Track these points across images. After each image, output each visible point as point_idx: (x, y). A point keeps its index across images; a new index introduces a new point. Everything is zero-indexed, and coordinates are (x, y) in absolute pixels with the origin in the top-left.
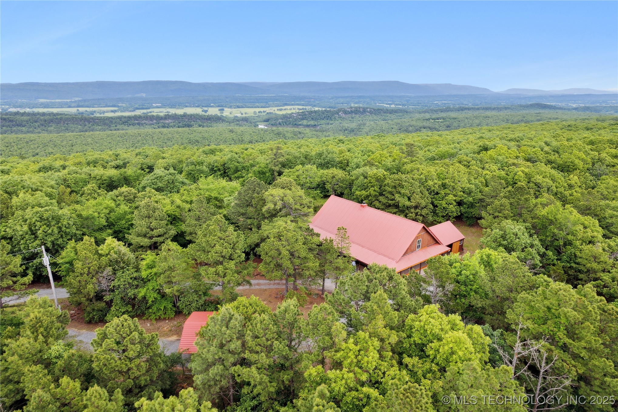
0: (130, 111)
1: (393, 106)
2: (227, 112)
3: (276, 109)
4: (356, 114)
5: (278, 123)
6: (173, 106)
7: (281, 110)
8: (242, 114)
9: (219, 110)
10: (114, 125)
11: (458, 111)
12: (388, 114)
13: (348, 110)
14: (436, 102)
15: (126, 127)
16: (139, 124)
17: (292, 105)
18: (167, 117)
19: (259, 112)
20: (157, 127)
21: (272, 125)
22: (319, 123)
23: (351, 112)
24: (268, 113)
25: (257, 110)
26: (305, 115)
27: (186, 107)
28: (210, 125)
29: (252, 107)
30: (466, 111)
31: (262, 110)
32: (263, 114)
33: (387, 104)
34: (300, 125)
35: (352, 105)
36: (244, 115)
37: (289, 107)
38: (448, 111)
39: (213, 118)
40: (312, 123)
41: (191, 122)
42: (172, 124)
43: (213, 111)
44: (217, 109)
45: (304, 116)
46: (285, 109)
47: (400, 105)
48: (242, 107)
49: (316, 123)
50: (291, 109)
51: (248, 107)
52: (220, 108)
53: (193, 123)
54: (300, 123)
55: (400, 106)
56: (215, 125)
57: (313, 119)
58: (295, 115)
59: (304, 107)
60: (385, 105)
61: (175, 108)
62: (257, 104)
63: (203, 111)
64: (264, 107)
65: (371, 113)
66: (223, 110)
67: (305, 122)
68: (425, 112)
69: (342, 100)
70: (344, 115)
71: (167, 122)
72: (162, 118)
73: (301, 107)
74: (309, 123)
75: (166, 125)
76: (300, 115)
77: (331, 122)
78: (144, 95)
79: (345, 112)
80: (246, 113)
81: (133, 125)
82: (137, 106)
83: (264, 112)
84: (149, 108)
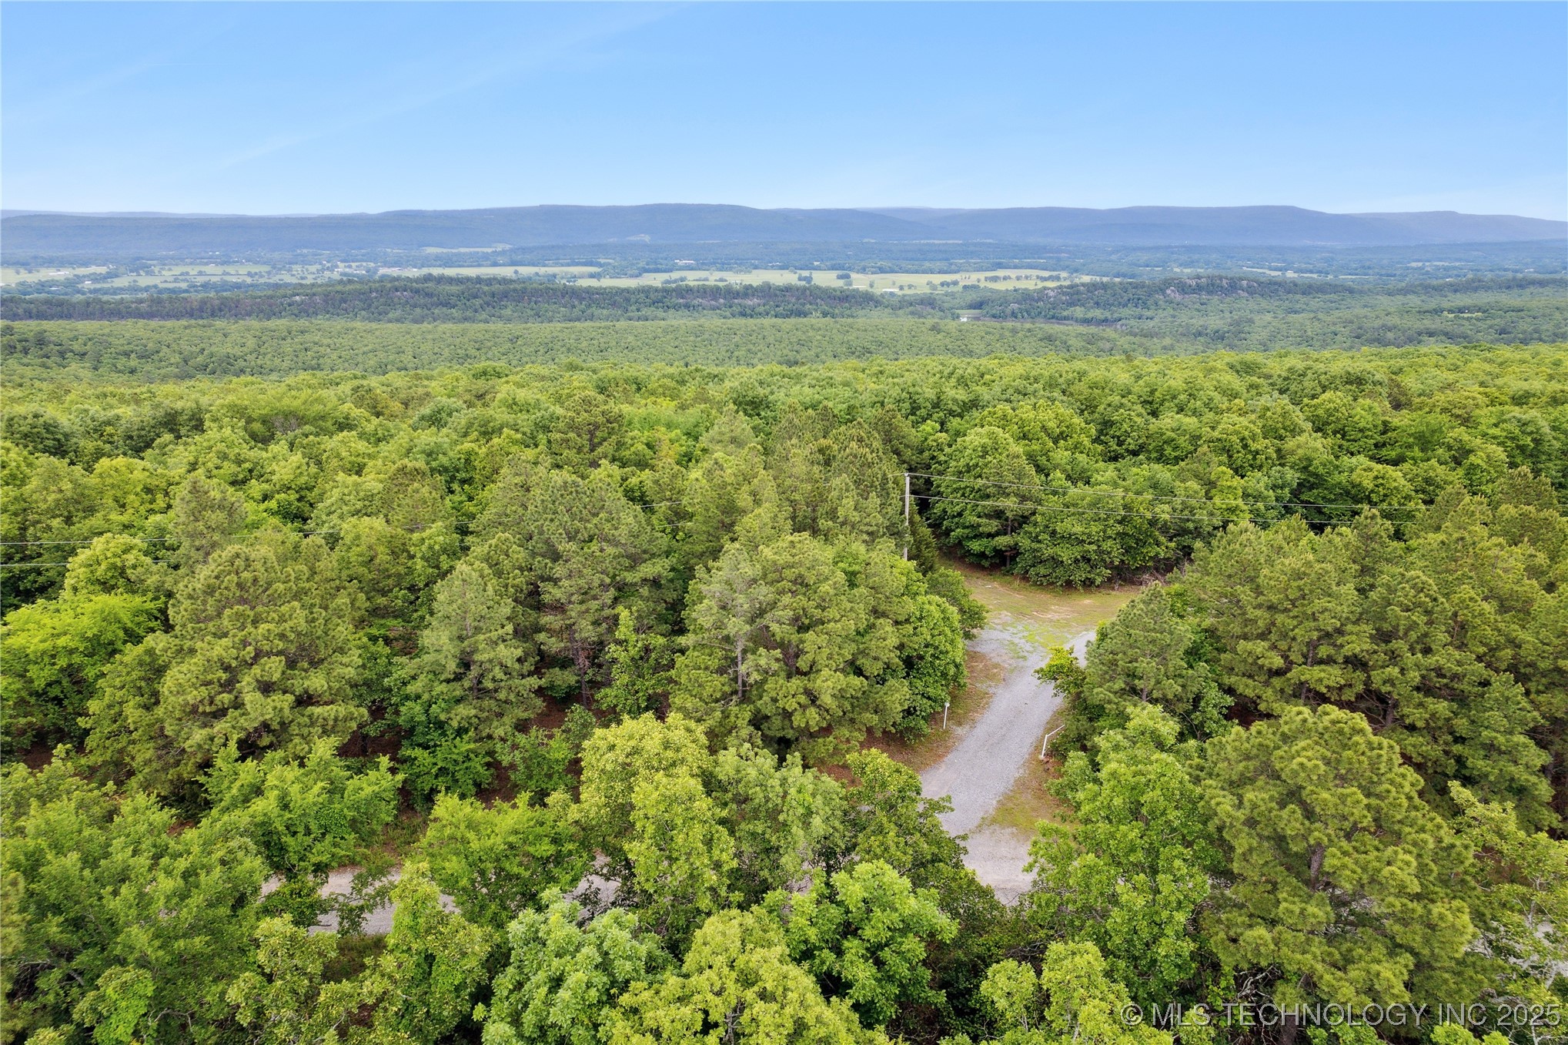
0: (632, 276)
1: (1290, 274)
2: (860, 282)
3: (982, 275)
4: (1210, 293)
5: (1008, 311)
6: (724, 266)
7: (995, 279)
8: (901, 288)
9: (840, 277)
10: (634, 308)
11: (1508, 288)
12: (1298, 297)
13: (1189, 282)
14: (1414, 265)
15: (660, 313)
16: (687, 306)
17: (1016, 267)
18: (748, 291)
19: (942, 284)
20: (728, 314)
21: (994, 316)
22: (1116, 315)
23: (1199, 289)
24: (965, 287)
25: (937, 279)
26: (1078, 293)
27: (756, 268)
28: (848, 312)
29: (917, 272)
30: (1532, 289)
31: (949, 278)
32: (952, 289)
33: (1270, 269)
34: (1066, 318)
35: (1177, 270)
36: (907, 291)
37: (1012, 273)
38: (1476, 290)
40: (1098, 313)
41: (804, 305)
42: (761, 309)
43: (826, 279)
44: (834, 274)
45: (1074, 295)
46: (1005, 278)
47: (1311, 272)
48: (892, 271)
49: (1108, 315)
50: (1018, 278)
51: (907, 272)
52: (840, 272)
53: (808, 306)
54: (1065, 313)
55: (1315, 276)
56: (861, 312)
57: (1097, 304)
58: (1051, 294)
59: (1054, 273)
60: (1268, 272)
61: (731, 269)
62: (927, 264)
63: (800, 279)
64: (946, 272)
65: (1251, 291)
66: (848, 277)
67: (1079, 312)
68: (1404, 292)
69: (1144, 257)
70: (1178, 297)
71: (749, 303)
72: (738, 293)
73: (1046, 274)
74: (1090, 315)
75: (749, 312)
76: (1064, 294)
77: (1149, 313)
78: (647, 238)
79: (1183, 288)
80: (910, 287)
81: (677, 307)
82: (642, 264)
83: (955, 283)
84: (670, 271)
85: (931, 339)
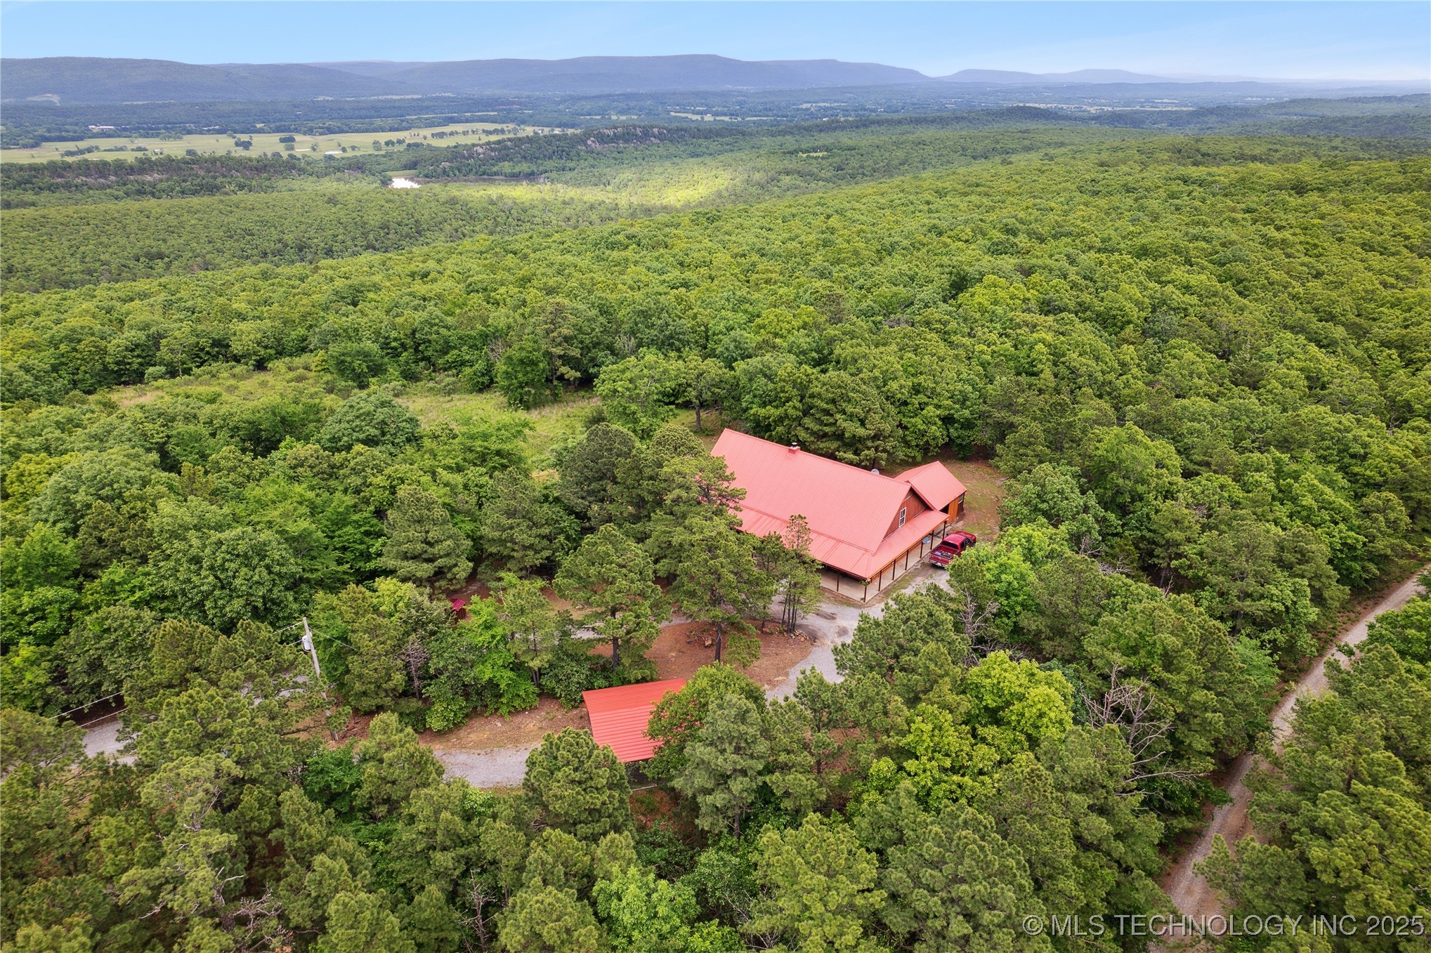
1: (709, 118)
2: (303, 146)
3: (427, 132)
4: (627, 141)
5: (439, 170)
6: (150, 130)
7: (441, 135)
8: (344, 150)
9: (282, 140)
11: (857, 127)
12: (700, 141)
13: (607, 132)
14: (804, 106)
15: (29, 196)
16: (67, 186)
17: (467, 121)
18: (145, 165)
19: (387, 144)
20: (121, 193)
21: (426, 176)
22: (541, 168)
23: (615, 138)
24: (409, 145)
25: (383, 137)
26: (506, 148)
27: (189, 132)
28: (267, 183)
29: (367, 131)
30: (873, 128)
31: (394, 136)
32: (397, 148)
33: (694, 113)
34: (496, 174)
35: (614, 117)
36: (350, 154)
37: (459, 128)
38: (835, 129)
39: (272, 166)
40: (525, 167)
41: (215, 178)
42: (164, 185)
43: (266, 144)
44: (275, 138)
45: (503, 151)
46: (452, 134)
47: (725, 115)
48: (341, 131)
49: (534, 168)
50: (465, 133)
51: (358, 131)
52: (283, 135)
53: (220, 180)
54: (495, 169)
55: (726, 119)
56: (281, 183)
57: (524, 157)
58: (480, 150)
59: (499, 127)
60: (690, 116)
61: (157, 135)
62: (378, 122)
63: (237, 144)
64: (397, 130)
65: (661, 137)
66: (292, 140)
67: (506, 167)
68: (783, 133)
69: (588, 106)
70: (598, 147)
71: (149, 178)
72: (132, 168)
73: (490, 127)
74: (517, 170)
75: (148, 189)
76: (492, 150)
77: (572, 165)
78: (55, 99)
79: (602, 139)
80: (353, 148)
81: (52, 188)
82: (41, 131)
83: (400, 142)
84: (81, 139)
85: (323, 213)
